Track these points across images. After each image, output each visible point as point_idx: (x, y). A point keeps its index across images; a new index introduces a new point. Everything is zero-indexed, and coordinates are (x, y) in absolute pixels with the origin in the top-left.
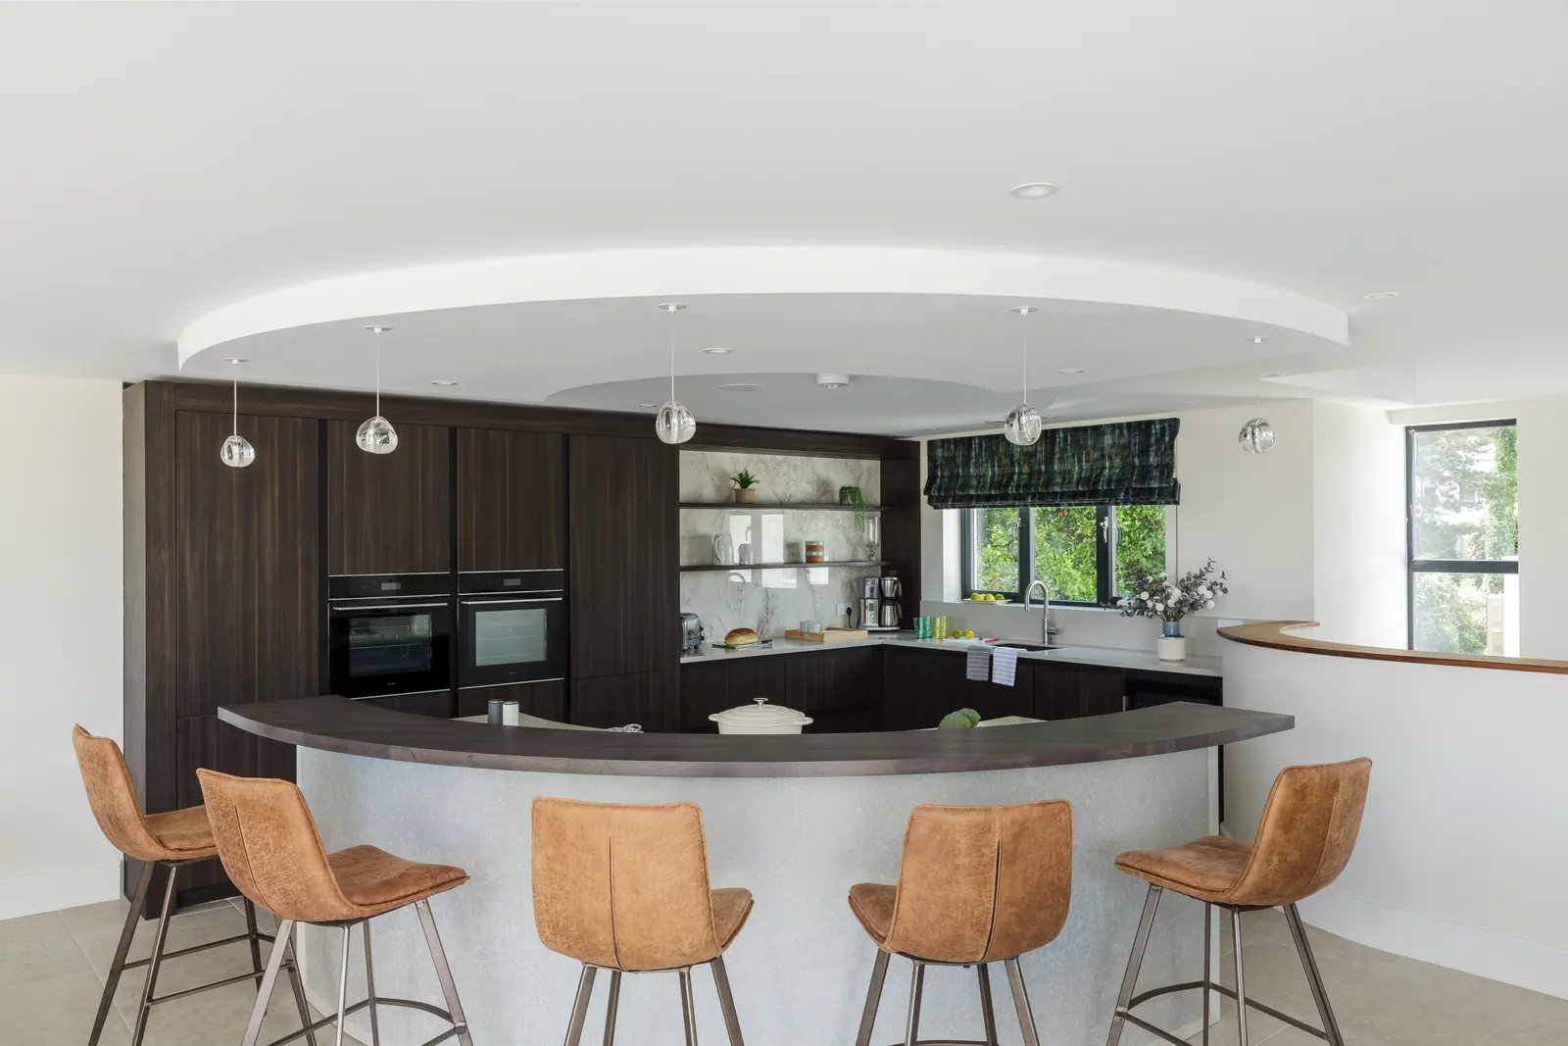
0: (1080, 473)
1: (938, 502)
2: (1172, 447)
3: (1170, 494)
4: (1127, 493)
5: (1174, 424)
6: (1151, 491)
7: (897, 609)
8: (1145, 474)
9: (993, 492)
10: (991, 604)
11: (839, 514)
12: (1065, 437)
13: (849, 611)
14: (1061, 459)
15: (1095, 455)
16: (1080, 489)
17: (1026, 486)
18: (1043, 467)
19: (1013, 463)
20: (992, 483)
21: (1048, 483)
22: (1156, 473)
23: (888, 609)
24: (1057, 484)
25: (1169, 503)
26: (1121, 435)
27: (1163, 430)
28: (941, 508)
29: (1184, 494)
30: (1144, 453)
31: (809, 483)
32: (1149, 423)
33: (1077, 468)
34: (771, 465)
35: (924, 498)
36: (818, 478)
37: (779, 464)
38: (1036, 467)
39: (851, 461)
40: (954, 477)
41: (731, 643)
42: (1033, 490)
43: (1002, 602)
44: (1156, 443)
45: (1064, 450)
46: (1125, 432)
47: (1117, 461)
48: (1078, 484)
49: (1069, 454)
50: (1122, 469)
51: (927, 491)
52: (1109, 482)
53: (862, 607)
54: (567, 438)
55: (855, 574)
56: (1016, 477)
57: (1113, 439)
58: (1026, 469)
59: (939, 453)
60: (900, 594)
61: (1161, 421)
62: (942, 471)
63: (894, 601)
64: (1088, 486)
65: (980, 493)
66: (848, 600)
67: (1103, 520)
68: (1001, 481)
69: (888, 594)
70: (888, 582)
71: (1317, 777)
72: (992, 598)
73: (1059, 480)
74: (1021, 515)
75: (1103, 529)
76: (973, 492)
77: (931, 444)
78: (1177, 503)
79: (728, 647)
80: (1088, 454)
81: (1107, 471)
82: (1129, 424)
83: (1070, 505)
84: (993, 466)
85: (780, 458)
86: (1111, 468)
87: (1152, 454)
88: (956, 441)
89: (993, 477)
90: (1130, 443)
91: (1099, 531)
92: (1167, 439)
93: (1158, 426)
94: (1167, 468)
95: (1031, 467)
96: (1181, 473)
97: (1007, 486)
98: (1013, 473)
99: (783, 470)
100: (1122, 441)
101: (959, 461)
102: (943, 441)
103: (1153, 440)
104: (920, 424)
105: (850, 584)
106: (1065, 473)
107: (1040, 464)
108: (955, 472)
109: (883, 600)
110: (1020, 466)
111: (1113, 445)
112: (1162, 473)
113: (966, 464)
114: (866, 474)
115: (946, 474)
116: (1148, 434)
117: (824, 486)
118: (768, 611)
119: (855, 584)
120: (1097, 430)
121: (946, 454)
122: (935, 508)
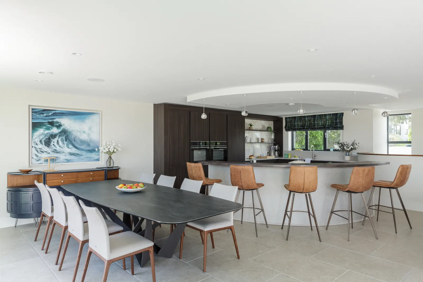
0: (321, 124)
1: (287, 130)
2: (342, 118)
3: (342, 128)
4: (332, 128)
5: (342, 114)
6: (338, 127)
7: (278, 152)
8: (336, 124)
9: (301, 128)
10: (300, 151)
11: (266, 133)
12: (318, 117)
13: (268, 153)
14: (317, 121)
15: (325, 120)
16: (322, 127)
17: (309, 126)
18: (313, 123)
19: (306, 122)
20: (301, 126)
21: (314, 126)
22: (339, 124)
23: (276, 152)
24: (316, 126)
25: (341, 130)
26: (331, 116)
27: (340, 115)
28: (288, 131)
29: (344, 128)
30: (336, 119)
31: (261, 126)
32: (337, 114)
33: (320, 123)
34: (254, 122)
35: (284, 129)
36: (263, 125)
37: (256, 122)
38: (311, 123)
39: (268, 121)
40: (292, 125)
41: (251, 158)
42: (311, 127)
43: (302, 150)
44: (339, 117)
45: (317, 119)
46: (332, 115)
47: (330, 121)
48: (321, 126)
49: (319, 120)
50: (331, 123)
51: (285, 127)
52: (328, 126)
53: (271, 152)
54: (227, 115)
55: (269, 145)
56: (306, 125)
57: (329, 117)
58: (309, 123)
59: (288, 120)
60: (279, 149)
61: (340, 113)
62: (289, 124)
63: (278, 150)
64: (323, 126)
65: (298, 128)
66: (268, 151)
67: (325, 133)
68: (303, 125)
69: (276, 149)
70: (276, 147)
71: (406, 166)
72: (300, 150)
73: (316, 125)
74: (306, 132)
75: (325, 135)
76: (296, 128)
77: (286, 118)
78: (343, 129)
79: (250, 159)
80: (323, 120)
81: (327, 123)
82: (333, 114)
83: (319, 130)
84: (301, 122)
85: (256, 121)
86: (328, 123)
87: (338, 120)
88: (292, 117)
89: (301, 125)
90: (333, 117)
91: (324, 136)
92: (341, 117)
93: (339, 114)
94: (341, 123)
95: (310, 122)
96: (344, 124)
97: (304, 126)
98: (306, 124)
99: (257, 123)
100: (331, 117)
101: (293, 121)
102: (289, 117)
103: (338, 117)
104: (284, 114)
105: (268, 147)
106: (318, 124)
107: (312, 122)
108: (292, 124)
109: (275, 150)
110: (307, 122)
111: (329, 118)
112: (340, 123)
113: (295, 122)
114: (270, 124)
115: (290, 124)
116: (337, 116)
117: (264, 127)
118: (254, 152)
119: (269, 147)
120: (325, 115)
121: (290, 120)
122: (287, 131)
